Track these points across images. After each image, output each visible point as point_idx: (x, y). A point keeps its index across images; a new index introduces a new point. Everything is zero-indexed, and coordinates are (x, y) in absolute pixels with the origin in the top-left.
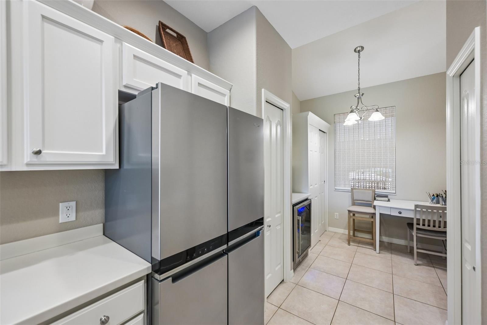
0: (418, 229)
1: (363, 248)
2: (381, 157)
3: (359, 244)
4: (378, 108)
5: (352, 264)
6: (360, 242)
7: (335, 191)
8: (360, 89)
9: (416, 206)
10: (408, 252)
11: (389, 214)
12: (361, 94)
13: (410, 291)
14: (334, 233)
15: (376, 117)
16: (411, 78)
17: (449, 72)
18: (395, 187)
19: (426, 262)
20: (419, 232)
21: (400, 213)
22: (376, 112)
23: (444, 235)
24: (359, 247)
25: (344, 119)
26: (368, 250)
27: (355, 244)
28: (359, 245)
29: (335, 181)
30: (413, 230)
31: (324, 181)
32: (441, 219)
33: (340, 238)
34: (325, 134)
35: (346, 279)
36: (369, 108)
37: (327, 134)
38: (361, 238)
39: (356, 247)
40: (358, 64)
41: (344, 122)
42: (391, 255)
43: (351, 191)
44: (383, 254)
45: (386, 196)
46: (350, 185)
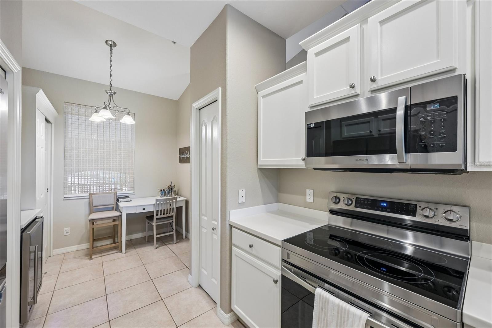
0: (157, 219)
1: (108, 256)
2: (116, 159)
3: (101, 254)
4: (129, 112)
5: (104, 276)
6: (101, 252)
7: (64, 200)
8: (111, 86)
9: (157, 200)
10: (146, 242)
11: (135, 212)
12: (113, 92)
13: (161, 270)
14: (63, 256)
15: (128, 120)
16: (157, 95)
17: (195, 105)
18: (133, 187)
19: (160, 244)
20: (157, 221)
21: (144, 209)
22: (127, 115)
23: (172, 219)
24: (103, 257)
25: (91, 113)
26: (115, 255)
27: (98, 256)
28: (103, 254)
29: (64, 187)
30: (153, 221)
31: (47, 190)
32: (171, 207)
33: (74, 258)
34: (50, 124)
35: (106, 295)
36: (121, 109)
37: (53, 125)
38: (101, 246)
39: (100, 257)
40: (110, 59)
41: (90, 117)
42: (135, 250)
43: (89, 197)
44: (128, 252)
45: (127, 197)
46: (84, 191)
